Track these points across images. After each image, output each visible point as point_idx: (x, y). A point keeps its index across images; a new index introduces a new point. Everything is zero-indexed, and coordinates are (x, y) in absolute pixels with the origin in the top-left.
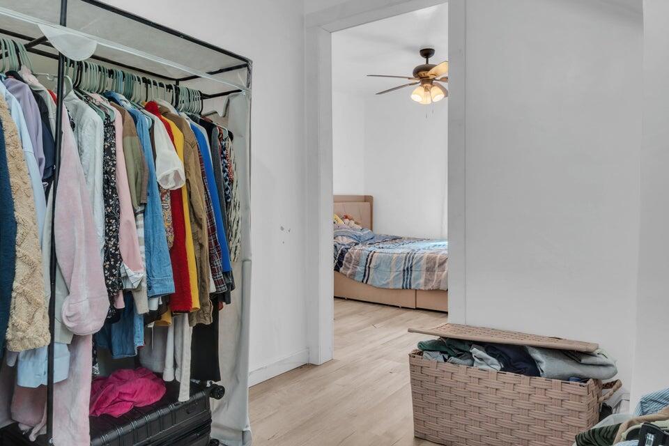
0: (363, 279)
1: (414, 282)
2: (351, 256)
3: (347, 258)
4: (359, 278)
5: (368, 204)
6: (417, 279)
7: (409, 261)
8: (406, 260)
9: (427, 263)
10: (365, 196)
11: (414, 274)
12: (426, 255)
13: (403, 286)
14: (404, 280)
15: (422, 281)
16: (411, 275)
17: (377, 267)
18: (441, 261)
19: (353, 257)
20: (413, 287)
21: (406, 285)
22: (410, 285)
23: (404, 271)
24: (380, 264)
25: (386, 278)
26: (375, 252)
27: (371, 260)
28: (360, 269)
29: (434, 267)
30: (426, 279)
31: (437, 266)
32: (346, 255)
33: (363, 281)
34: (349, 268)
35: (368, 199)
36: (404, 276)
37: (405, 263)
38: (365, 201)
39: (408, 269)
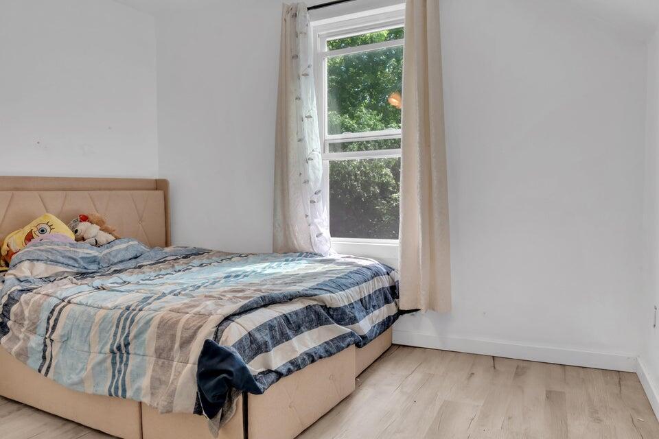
0: (42, 366)
1: (133, 381)
2: (22, 312)
3: (16, 315)
4: (35, 361)
5: (160, 193)
6: (138, 376)
7: (124, 328)
8: (117, 327)
9: (158, 337)
10: (156, 181)
11: (133, 361)
12: (158, 316)
13: (110, 391)
14: (114, 376)
15: (145, 382)
16: (126, 365)
17: (66, 339)
18: (186, 335)
19: (26, 313)
20: (129, 394)
21: (117, 388)
22: (124, 391)
23: (112, 352)
24: (70, 332)
25: (80, 366)
26: (69, 302)
27: (56, 320)
28: (35, 342)
29: (171, 349)
30: (153, 378)
31: (177, 345)
32: (14, 309)
33: (40, 371)
34: (18, 339)
35: (160, 185)
36: (114, 364)
37: (115, 335)
38: (156, 189)
39: (119, 348)
